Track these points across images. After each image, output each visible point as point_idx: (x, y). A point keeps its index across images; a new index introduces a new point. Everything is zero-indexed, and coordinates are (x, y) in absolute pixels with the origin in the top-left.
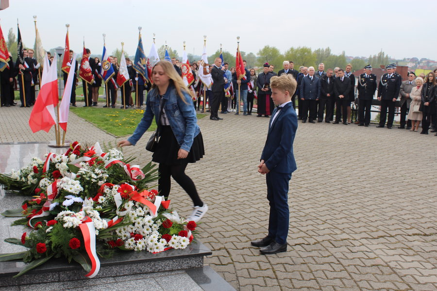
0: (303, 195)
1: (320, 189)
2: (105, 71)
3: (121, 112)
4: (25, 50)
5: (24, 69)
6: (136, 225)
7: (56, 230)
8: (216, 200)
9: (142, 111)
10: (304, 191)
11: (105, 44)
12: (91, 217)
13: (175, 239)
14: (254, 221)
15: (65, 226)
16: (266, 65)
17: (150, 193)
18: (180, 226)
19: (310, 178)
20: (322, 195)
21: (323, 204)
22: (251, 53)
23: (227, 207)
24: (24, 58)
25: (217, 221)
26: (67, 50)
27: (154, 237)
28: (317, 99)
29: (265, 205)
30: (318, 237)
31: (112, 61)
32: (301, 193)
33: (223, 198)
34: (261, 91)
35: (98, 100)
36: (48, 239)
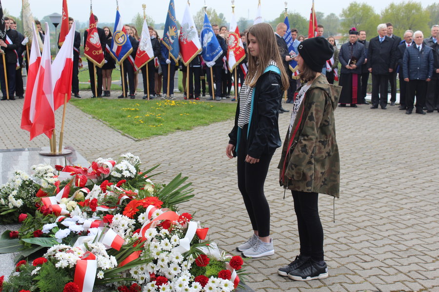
0: (404, 220)
1: (431, 210)
2: (118, 46)
3: (142, 104)
4: (7, 19)
5: (6, 45)
6: (159, 262)
7: (45, 272)
8: (276, 227)
9: (173, 102)
10: (405, 214)
11: (118, 7)
12: (94, 253)
13: (213, 282)
14: (331, 258)
15: (58, 265)
16: (353, 32)
17: (180, 217)
18: (221, 263)
19: (416, 194)
20: (433, 219)
21: (434, 233)
22: (333, 15)
23: (292, 238)
24: (5, 30)
25: (277, 258)
26: (65, 18)
27: (184, 280)
28: (428, 80)
29: (347, 235)
30: (425, 281)
31: (129, 32)
32: (401, 217)
33: (287, 225)
34: (346, 68)
35: (111, 87)
36: (34, 285)
